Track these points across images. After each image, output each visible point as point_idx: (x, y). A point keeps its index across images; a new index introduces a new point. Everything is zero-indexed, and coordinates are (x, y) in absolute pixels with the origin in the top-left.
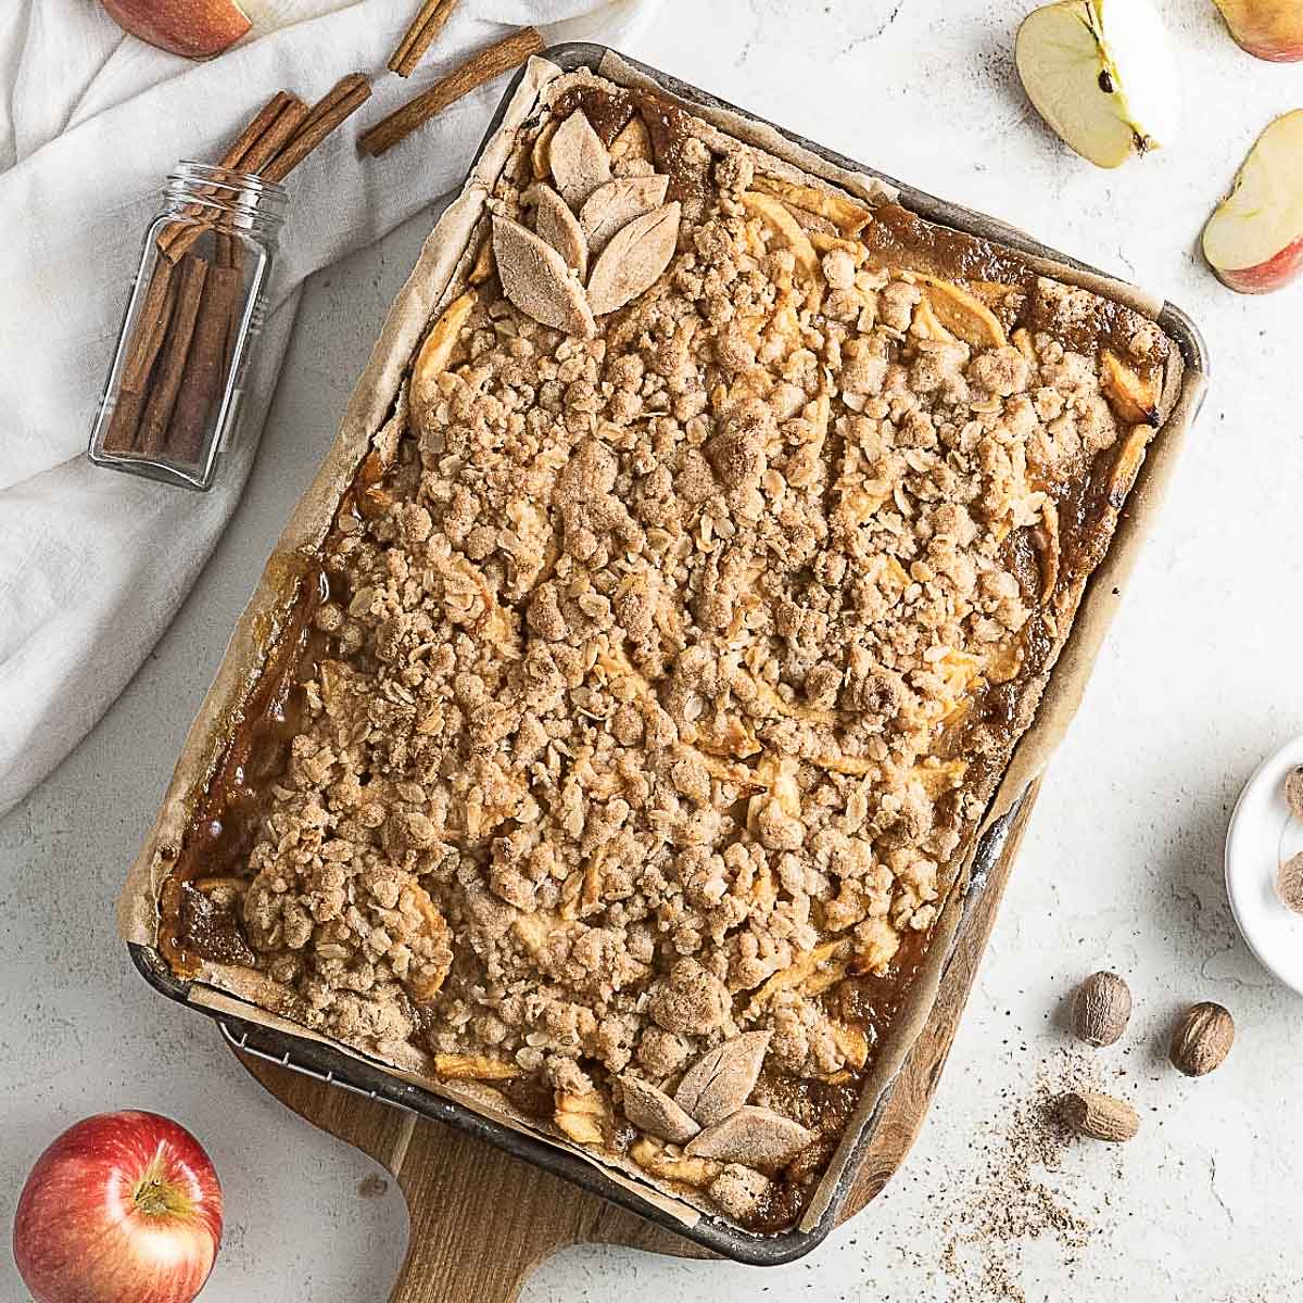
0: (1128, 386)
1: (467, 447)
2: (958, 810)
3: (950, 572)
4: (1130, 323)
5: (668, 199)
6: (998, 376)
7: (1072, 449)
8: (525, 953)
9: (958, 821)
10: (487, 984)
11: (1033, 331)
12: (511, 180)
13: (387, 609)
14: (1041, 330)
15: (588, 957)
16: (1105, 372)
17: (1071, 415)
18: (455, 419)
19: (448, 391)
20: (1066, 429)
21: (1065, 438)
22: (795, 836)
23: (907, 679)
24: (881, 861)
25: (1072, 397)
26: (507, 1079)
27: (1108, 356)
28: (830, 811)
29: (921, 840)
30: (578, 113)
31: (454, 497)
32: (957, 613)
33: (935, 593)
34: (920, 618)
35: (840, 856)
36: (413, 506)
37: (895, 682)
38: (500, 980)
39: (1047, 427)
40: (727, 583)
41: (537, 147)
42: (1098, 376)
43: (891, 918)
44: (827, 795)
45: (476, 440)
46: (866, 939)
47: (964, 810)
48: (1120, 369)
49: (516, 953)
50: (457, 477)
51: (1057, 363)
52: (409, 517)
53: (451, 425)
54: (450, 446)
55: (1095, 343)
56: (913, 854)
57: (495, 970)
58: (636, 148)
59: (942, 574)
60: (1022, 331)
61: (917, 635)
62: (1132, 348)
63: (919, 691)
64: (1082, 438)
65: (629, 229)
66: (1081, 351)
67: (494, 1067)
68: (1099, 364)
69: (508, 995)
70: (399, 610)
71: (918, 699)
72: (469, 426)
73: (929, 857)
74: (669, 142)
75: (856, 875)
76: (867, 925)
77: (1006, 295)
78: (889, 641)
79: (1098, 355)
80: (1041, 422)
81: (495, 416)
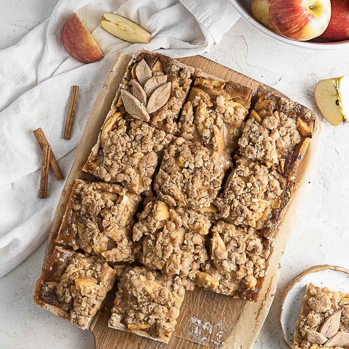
0: (304, 127)
1: (116, 151)
2: (269, 244)
3: (261, 180)
4: (305, 110)
5: (168, 82)
6: (270, 124)
7: (289, 143)
8: (148, 295)
9: (269, 247)
10: (137, 304)
11: (280, 112)
12: (126, 79)
13: (91, 201)
14: (281, 112)
15: (165, 295)
16: (298, 123)
17: (289, 134)
18: (113, 144)
19: (111, 136)
20: (287, 138)
21: (287, 141)
22: (225, 255)
23: (249, 207)
24: (250, 260)
25: (289, 130)
26: (148, 328)
27: (299, 119)
28: (234, 248)
29: (260, 254)
30: (143, 60)
31: (112, 164)
32: (262, 190)
33: (256, 185)
34: (253, 192)
35: (238, 259)
36: (102, 168)
37: (245, 208)
38: (141, 302)
39: (282, 137)
40: (194, 186)
41: (132, 69)
42: (296, 124)
43: (254, 275)
44: (233, 244)
45: (118, 149)
46: (249, 281)
47: (270, 244)
48: (302, 122)
49: (145, 295)
50: (113, 159)
51: (286, 121)
52: (101, 171)
53: (112, 145)
54: (111, 151)
55: (296, 115)
56: (258, 257)
57: (139, 300)
58: (159, 69)
59: (259, 180)
60: (276, 112)
61: (250, 196)
62: (306, 117)
63: (252, 210)
64: (291, 141)
65: (158, 90)
66: (291, 117)
67: (144, 326)
68: (297, 121)
69: (143, 306)
70: (95, 200)
71: (252, 212)
72: (116, 145)
73: (262, 258)
74: (167, 66)
75: (243, 263)
76: (248, 277)
77: (271, 102)
78: (243, 198)
79: (296, 119)
80: (281, 136)
81: (123, 142)
